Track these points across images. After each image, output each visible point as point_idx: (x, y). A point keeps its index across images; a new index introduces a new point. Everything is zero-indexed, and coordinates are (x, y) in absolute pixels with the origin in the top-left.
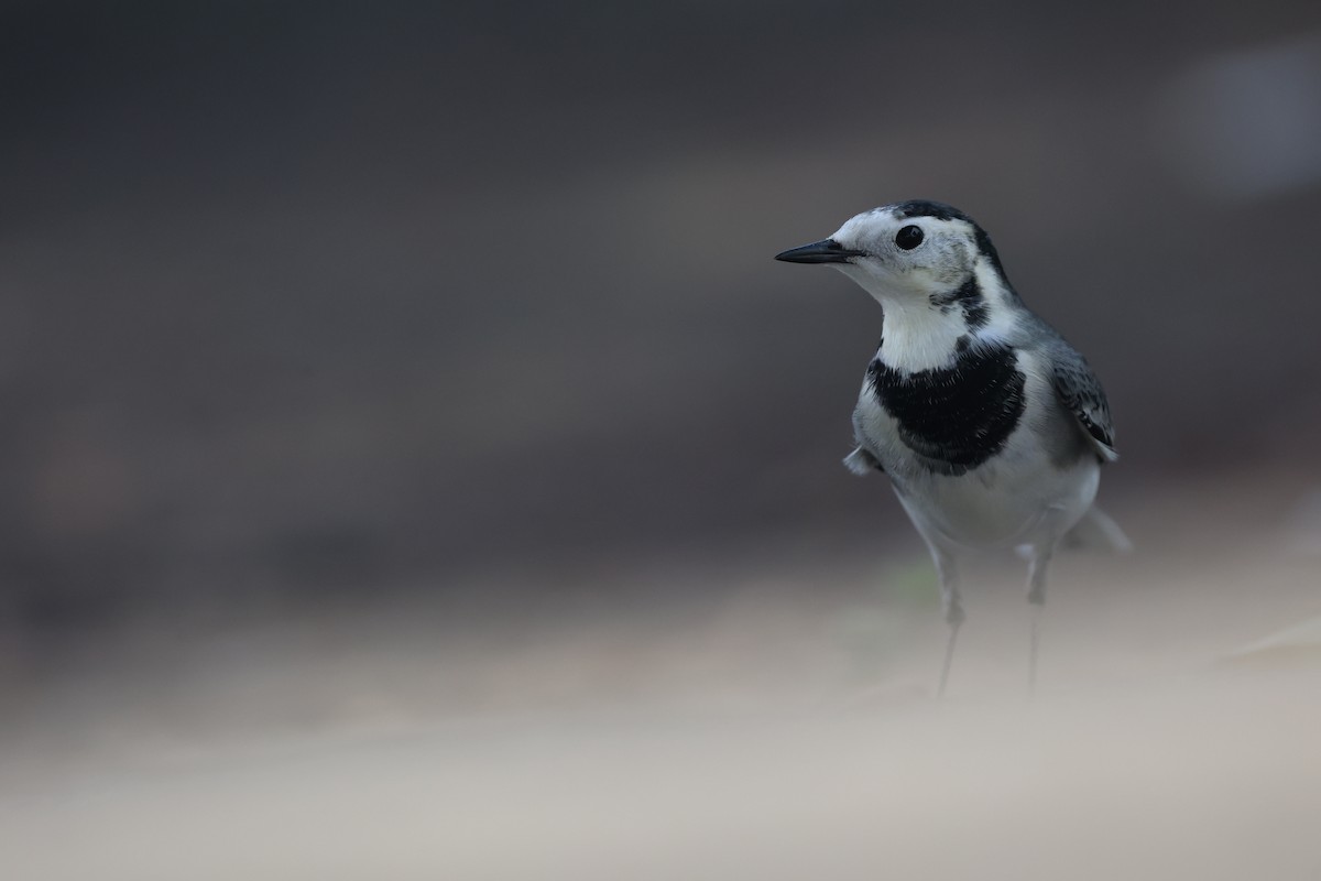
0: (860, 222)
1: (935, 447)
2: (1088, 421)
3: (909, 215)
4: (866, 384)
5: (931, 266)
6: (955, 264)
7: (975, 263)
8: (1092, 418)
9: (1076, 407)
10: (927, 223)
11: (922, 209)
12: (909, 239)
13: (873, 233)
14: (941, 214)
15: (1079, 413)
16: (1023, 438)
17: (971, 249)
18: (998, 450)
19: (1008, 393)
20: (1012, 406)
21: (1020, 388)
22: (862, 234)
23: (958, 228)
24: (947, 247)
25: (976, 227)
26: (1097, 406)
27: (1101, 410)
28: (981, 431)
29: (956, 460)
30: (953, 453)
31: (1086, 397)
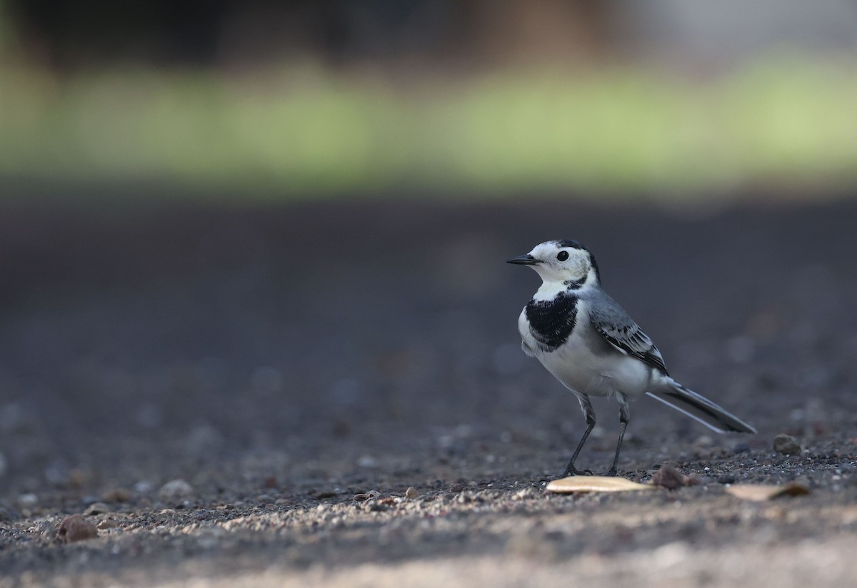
0: (542, 248)
1: (542, 337)
2: (606, 334)
3: (563, 246)
4: (524, 310)
5: (571, 269)
6: (581, 269)
7: (589, 269)
8: (608, 333)
9: (598, 328)
10: (570, 250)
11: (568, 244)
12: (563, 257)
13: (547, 253)
14: (576, 247)
15: (600, 331)
16: (574, 338)
17: (588, 263)
18: (565, 342)
19: (570, 317)
21: (574, 316)
22: (542, 253)
23: (583, 253)
24: (578, 261)
25: (591, 254)
26: (613, 329)
27: (616, 331)
28: (558, 332)
29: (549, 344)
30: (548, 340)
31: (605, 324)
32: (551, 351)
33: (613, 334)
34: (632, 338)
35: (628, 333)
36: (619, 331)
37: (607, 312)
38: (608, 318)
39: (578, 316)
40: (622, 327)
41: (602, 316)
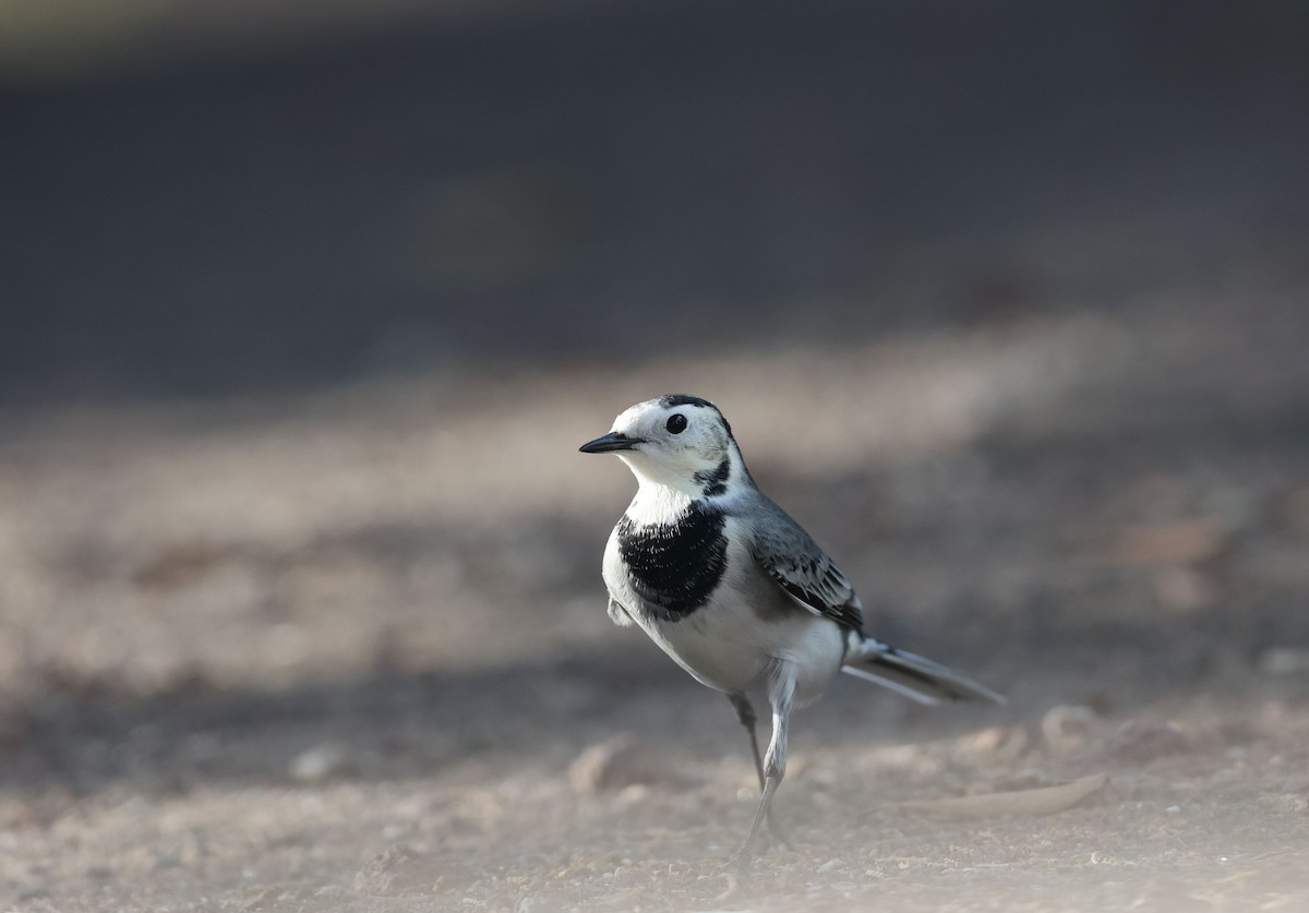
0: (633, 413)
1: (654, 594)
2: (783, 580)
3: (673, 404)
5: (697, 446)
6: (715, 443)
8: (787, 577)
9: (769, 568)
10: (685, 410)
12: (677, 425)
13: (649, 422)
14: (698, 403)
15: (772, 573)
16: (725, 594)
18: (705, 602)
19: (712, 554)
20: (716, 565)
21: (722, 551)
22: (640, 423)
24: (707, 430)
26: (795, 568)
27: (799, 572)
28: (689, 585)
29: (671, 607)
30: (668, 600)
31: (780, 560)
32: (675, 620)
33: (795, 578)
34: (825, 581)
35: (818, 572)
36: (805, 570)
37: (781, 534)
38: (783, 546)
39: (731, 550)
40: (808, 562)
41: (774, 545)
